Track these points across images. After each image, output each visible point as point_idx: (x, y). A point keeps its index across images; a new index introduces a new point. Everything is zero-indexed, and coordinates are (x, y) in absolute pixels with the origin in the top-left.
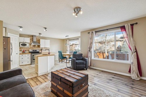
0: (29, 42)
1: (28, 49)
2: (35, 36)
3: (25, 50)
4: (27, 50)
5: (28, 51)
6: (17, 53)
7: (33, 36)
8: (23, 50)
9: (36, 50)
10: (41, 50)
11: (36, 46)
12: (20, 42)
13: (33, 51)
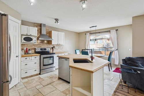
0: (36, 35)
1: (33, 47)
2: (44, 25)
3: (28, 49)
4: (32, 49)
5: (34, 51)
6: (18, 55)
7: (40, 25)
8: (25, 49)
9: (45, 49)
10: (52, 48)
11: (46, 42)
12: (22, 35)
13: (41, 49)
